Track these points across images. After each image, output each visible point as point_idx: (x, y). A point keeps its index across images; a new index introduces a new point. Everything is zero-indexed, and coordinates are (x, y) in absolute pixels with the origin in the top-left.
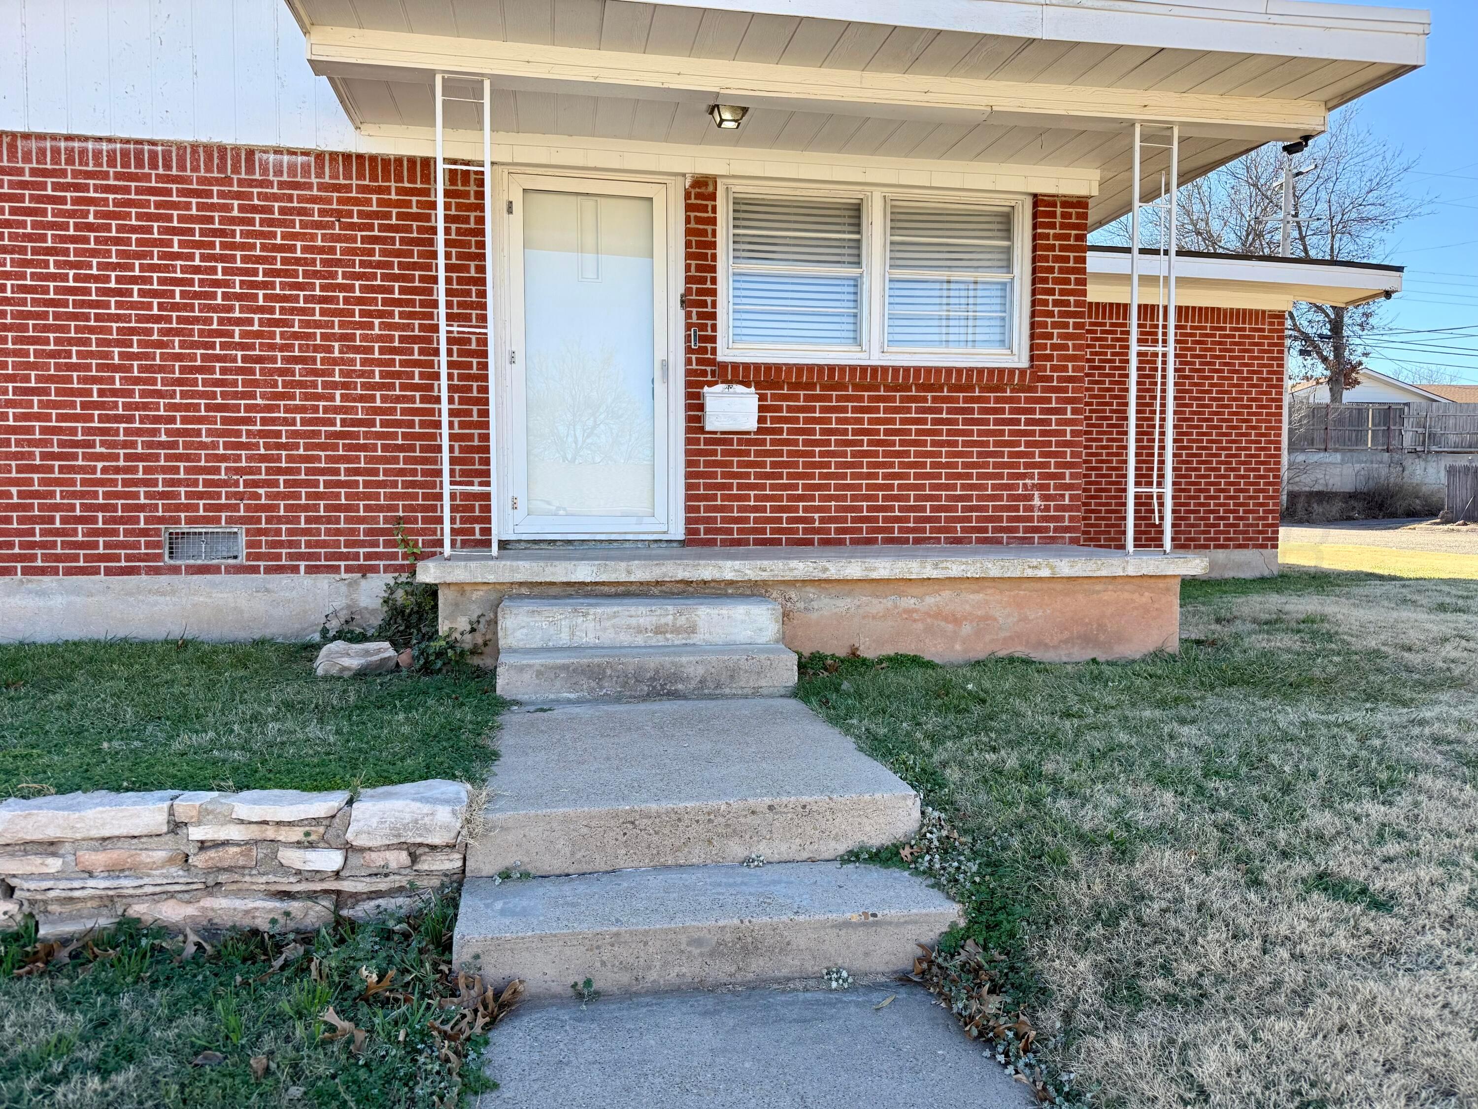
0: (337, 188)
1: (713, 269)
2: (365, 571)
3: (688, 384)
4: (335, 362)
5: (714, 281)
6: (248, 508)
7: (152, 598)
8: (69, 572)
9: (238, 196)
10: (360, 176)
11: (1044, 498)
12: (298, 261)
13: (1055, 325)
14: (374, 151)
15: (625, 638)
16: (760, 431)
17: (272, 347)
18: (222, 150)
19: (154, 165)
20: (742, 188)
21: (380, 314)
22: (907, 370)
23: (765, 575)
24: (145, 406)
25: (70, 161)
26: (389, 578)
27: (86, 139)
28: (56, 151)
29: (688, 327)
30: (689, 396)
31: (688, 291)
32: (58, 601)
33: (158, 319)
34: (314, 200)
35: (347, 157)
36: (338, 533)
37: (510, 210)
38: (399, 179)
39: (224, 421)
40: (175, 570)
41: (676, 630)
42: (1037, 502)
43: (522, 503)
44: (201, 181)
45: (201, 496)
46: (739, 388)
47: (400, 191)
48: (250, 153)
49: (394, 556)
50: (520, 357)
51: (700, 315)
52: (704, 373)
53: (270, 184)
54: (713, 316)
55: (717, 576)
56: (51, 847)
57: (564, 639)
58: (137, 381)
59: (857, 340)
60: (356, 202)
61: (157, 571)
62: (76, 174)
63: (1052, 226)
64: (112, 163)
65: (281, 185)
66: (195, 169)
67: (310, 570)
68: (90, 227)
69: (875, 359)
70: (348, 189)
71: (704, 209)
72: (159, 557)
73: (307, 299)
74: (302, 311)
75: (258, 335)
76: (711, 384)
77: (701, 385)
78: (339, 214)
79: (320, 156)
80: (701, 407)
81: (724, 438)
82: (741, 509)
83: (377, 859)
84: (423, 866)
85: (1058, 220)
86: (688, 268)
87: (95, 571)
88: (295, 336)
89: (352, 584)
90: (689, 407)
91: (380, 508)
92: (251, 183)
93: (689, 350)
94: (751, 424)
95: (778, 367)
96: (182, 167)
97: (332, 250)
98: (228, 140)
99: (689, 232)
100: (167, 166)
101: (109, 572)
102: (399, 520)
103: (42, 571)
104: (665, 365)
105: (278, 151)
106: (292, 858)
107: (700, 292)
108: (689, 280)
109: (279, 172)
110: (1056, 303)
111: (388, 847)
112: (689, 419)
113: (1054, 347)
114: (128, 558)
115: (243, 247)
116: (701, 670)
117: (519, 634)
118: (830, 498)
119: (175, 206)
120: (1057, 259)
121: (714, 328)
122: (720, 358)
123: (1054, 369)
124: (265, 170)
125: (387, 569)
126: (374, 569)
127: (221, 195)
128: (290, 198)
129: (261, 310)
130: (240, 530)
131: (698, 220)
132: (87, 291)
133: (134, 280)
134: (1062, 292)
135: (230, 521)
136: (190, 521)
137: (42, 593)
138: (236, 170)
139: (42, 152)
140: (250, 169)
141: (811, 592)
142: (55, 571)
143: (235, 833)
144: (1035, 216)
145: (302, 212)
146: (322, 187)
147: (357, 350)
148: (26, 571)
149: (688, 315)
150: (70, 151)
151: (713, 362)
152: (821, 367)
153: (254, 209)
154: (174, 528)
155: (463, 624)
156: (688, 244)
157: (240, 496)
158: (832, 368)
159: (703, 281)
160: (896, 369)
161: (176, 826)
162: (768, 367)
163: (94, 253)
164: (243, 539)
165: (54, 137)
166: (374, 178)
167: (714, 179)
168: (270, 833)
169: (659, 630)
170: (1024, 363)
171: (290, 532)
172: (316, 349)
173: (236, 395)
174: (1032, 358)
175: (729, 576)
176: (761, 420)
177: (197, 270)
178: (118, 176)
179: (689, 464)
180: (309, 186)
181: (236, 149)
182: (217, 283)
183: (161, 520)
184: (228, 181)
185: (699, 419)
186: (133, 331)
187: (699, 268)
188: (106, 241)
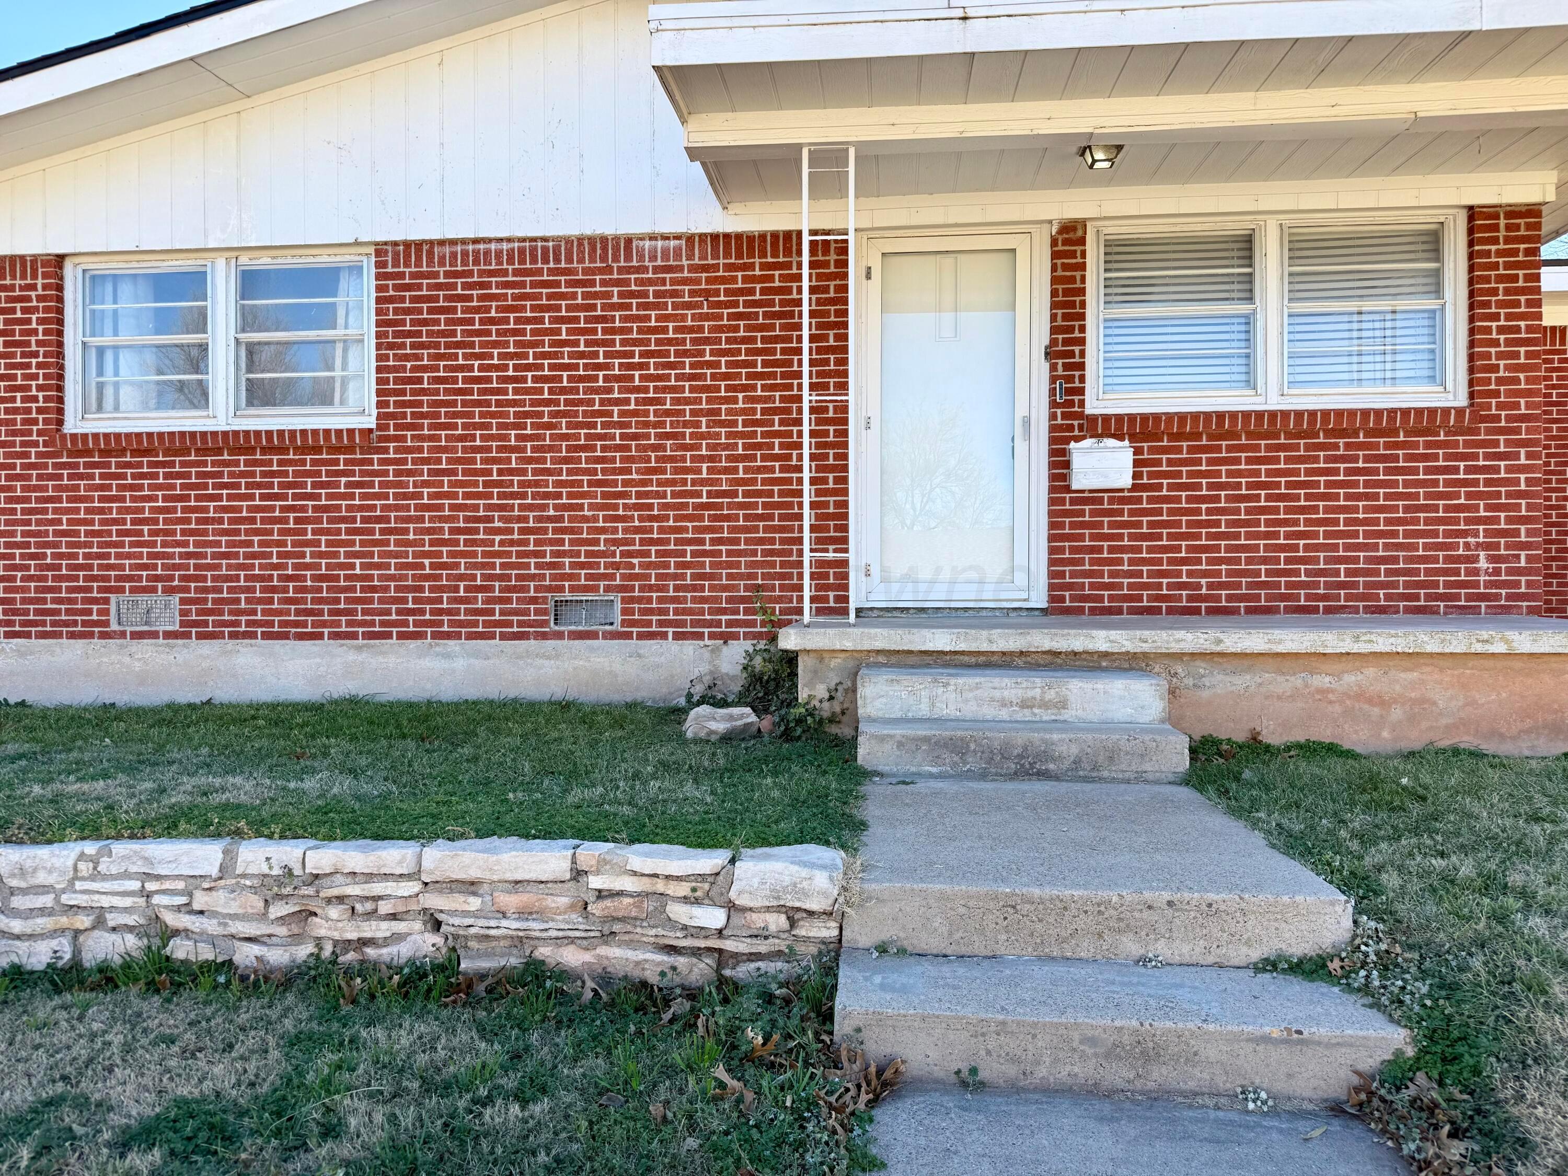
0: (705, 268)
1: (1082, 317)
2: (726, 638)
3: (1052, 440)
4: (703, 436)
5: (1083, 329)
6: (624, 577)
7: (539, 662)
8: (470, 636)
9: (618, 283)
10: (727, 255)
11: (1492, 559)
12: (670, 342)
13: (1500, 356)
14: (739, 229)
15: (989, 712)
16: (1135, 488)
17: (646, 425)
18: (604, 240)
19: (546, 260)
20: (1114, 229)
21: (744, 388)
22: (1312, 414)
23: (1146, 647)
24: (537, 484)
25: (476, 262)
26: (748, 645)
27: (489, 240)
28: (465, 254)
29: (1053, 380)
30: (1053, 453)
31: (1053, 342)
32: (460, 664)
33: (548, 403)
34: (685, 281)
35: (715, 237)
36: (704, 600)
37: (868, 276)
38: (763, 254)
39: (605, 495)
40: (559, 636)
41: (1045, 705)
42: (1483, 564)
43: (875, 570)
44: (586, 271)
45: (582, 566)
46: (1111, 442)
47: (763, 266)
48: (629, 241)
49: (752, 624)
50: (875, 424)
51: (1066, 367)
52: (1071, 428)
53: (645, 269)
54: (1081, 366)
55: (1091, 646)
56: (471, 886)
57: (924, 710)
58: (530, 460)
59: (1250, 383)
60: (723, 280)
61: (544, 636)
62: (481, 273)
63: (1495, 241)
64: (510, 261)
65: (656, 269)
66: (581, 260)
67: (678, 636)
68: (492, 321)
69: (1274, 403)
70: (715, 267)
71: (1073, 254)
72: (545, 623)
73: (678, 378)
74: (673, 389)
75: (635, 413)
76: (1078, 439)
77: (1067, 441)
78: (707, 293)
79: (690, 239)
80: (1067, 465)
81: (1093, 497)
82: (1112, 574)
83: (758, 920)
84: (801, 932)
85: (1502, 233)
86: (1053, 318)
87: (492, 636)
88: (668, 413)
89: (715, 651)
90: (1052, 465)
91: (741, 577)
92: (629, 270)
93: (1053, 404)
94: (1126, 481)
95: (1157, 417)
96: (569, 260)
97: (701, 329)
98: (609, 230)
99: (1054, 280)
100: (557, 260)
101: (504, 637)
102: (758, 588)
103: (448, 636)
104: (1027, 422)
105: (653, 237)
106: (679, 912)
107: (1066, 342)
108: (1054, 330)
109: (653, 258)
110: (1501, 330)
111: (768, 909)
112: (1053, 478)
113: (1500, 381)
114: (521, 624)
115: (622, 331)
116: (1074, 750)
117: (878, 703)
118: (1220, 561)
119: (563, 296)
120: (1500, 279)
121: (1082, 379)
122: (1089, 411)
123: (1500, 406)
124: (641, 257)
125: (747, 636)
126: (735, 636)
127: (604, 283)
128: (663, 282)
129: (637, 390)
130: (617, 597)
131: (1066, 267)
132: (489, 380)
133: (528, 368)
134: (1509, 317)
135: (608, 589)
136: (573, 589)
137: (447, 656)
138: (616, 259)
139: (454, 255)
140: (628, 258)
141: (1201, 667)
142: (458, 636)
143: (628, 884)
144: (1471, 231)
145: (674, 294)
146: (692, 268)
147: (722, 424)
148: (436, 636)
149: (1053, 368)
150: (476, 253)
151: (1081, 416)
152: (1208, 415)
153: (632, 295)
154: (559, 596)
155: (821, 691)
156: (1054, 293)
157: (617, 566)
158: (1221, 416)
159: (1071, 329)
160: (1299, 414)
161: (578, 874)
162: (1145, 418)
163: (495, 345)
164: (618, 606)
165: (464, 242)
166: (739, 256)
167: (1083, 223)
168: (660, 886)
169: (1025, 704)
170: (1462, 401)
171: (660, 600)
172: (686, 424)
173: (615, 471)
174: (1472, 395)
175: (1103, 647)
176: (1136, 475)
177: (582, 355)
178: (516, 273)
179: (1052, 525)
180: (680, 269)
181: (616, 238)
182: (599, 367)
183: (550, 589)
184: (609, 269)
185: (1064, 477)
186: (527, 415)
187: (1065, 317)
188: (505, 333)
